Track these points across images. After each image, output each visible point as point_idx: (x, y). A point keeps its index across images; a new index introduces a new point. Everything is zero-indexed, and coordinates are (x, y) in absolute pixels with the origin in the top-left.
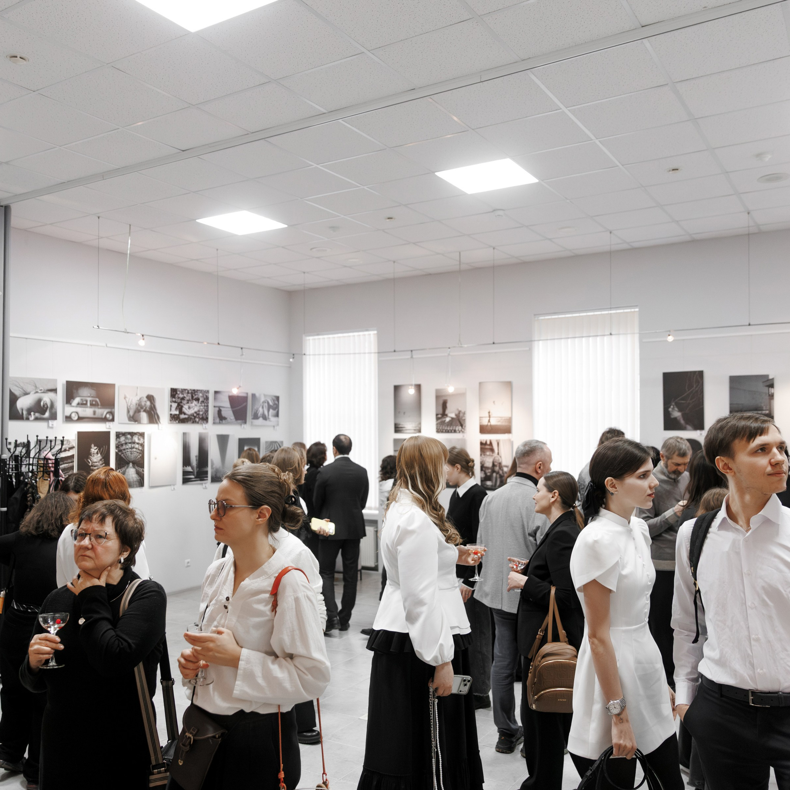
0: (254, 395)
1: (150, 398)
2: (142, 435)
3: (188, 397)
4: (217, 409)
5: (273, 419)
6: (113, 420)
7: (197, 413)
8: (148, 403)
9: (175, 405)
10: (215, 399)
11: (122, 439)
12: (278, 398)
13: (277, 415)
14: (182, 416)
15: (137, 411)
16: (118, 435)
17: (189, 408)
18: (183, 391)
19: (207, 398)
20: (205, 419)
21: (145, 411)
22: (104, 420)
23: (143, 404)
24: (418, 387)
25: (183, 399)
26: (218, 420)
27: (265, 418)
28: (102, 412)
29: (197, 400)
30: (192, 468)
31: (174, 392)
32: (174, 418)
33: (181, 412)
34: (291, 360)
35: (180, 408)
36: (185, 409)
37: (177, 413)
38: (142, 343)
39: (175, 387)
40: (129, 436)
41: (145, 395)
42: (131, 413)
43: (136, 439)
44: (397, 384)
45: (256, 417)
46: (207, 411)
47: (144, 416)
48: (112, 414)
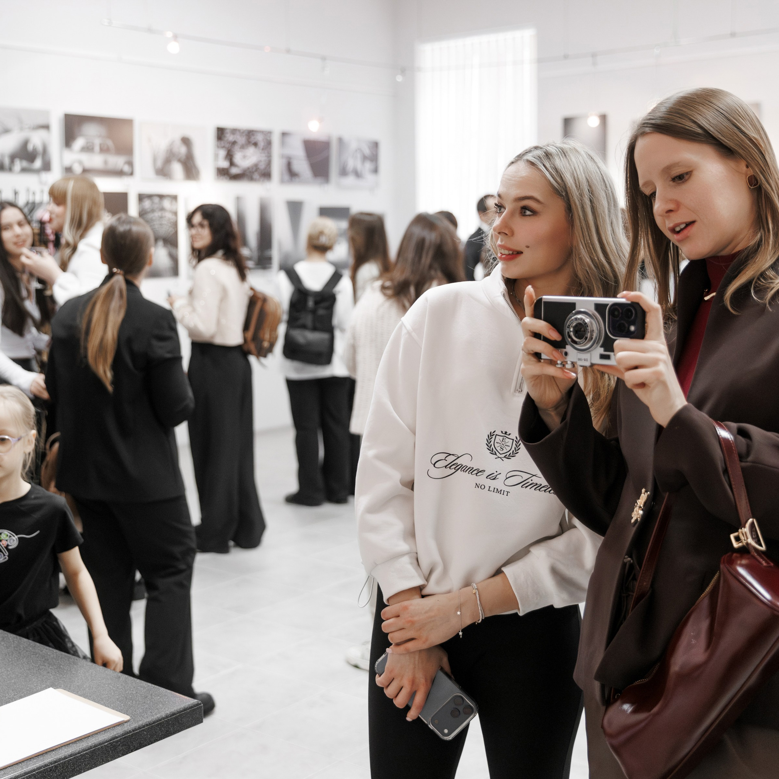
0: (340, 140)
1: (186, 141)
2: (174, 198)
3: (241, 140)
4: (284, 161)
5: (370, 178)
6: (132, 174)
7: (256, 167)
8: (183, 150)
9: (222, 153)
10: (283, 143)
11: (147, 204)
12: (376, 145)
13: (376, 171)
14: (234, 171)
16: (141, 198)
17: (244, 157)
18: (234, 131)
19: (269, 144)
20: (266, 175)
21: (179, 161)
22: (119, 173)
23: (176, 150)
24: (604, 118)
25: (234, 143)
26: (287, 177)
27: (357, 174)
28: (118, 161)
29: (255, 144)
30: (251, 250)
31: (221, 133)
32: (223, 173)
33: (232, 164)
34: (399, 79)
35: (230, 156)
36: (238, 158)
37: (225, 164)
39: (222, 124)
40: (156, 200)
41: (177, 136)
42: (159, 164)
43: (167, 204)
44: (568, 113)
45: (344, 172)
46: (269, 164)
47: (177, 169)
48: (130, 164)
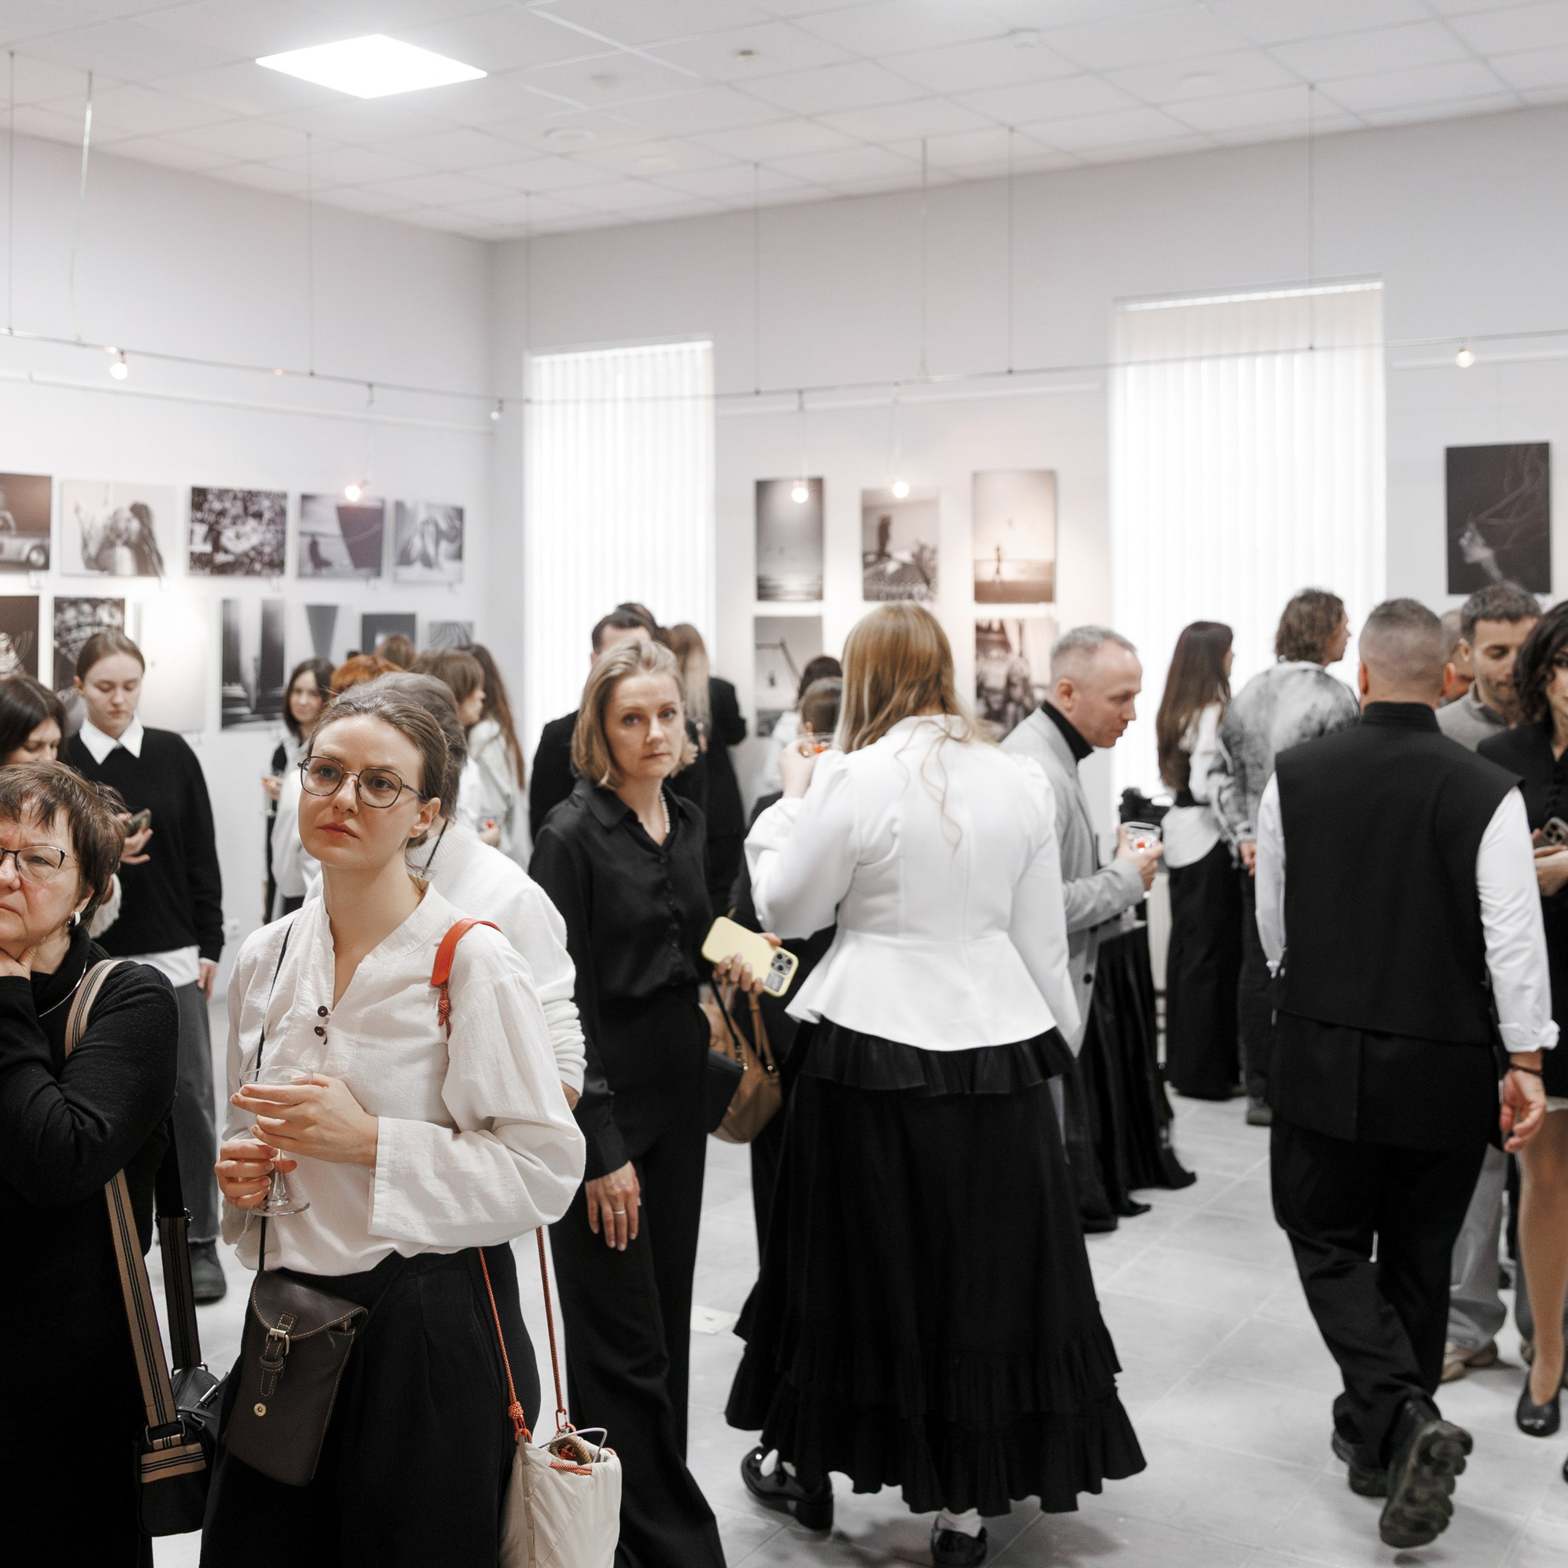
0: (400, 506)
1: (140, 512)
2: (119, 604)
3: (236, 509)
4: (307, 541)
5: (449, 566)
6: (46, 566)
7: (258, 550)
8: (135, 525)
9: (201, 530)
10: (303, 514)
11: (70, 615)
12: (460, 513)
13: (458, 555)
14: (220, 558)
15: (108, 544)
16: (60, 605)
17: (238, 536)
18: (222, 494)
19: (282, 513)
20: (276, 565)
21: (127, 543)
22: (24, 566)
23: (122, 526)
24: (817, 485)
25: (222, 513)
26: (309, 568)
27: (428, 562)
28: (19, 546)
29: (258, 516)
30: (246, 689)
31: (199, 497)
32: (200, 562)
33: (217, 547)
34: (495, 415)
35: (214, 536)
36: (228, 538)
37: (207, 548)
38: (119, 371)
39: (202, 483)
40: (86, 608)
41: (125, 505)
42: (93, 549)
43: (104, 614)
44: (764, 475)
45: (405, 559)
46: (281, 546)
47: (124, 556)
48: (45, 551)
